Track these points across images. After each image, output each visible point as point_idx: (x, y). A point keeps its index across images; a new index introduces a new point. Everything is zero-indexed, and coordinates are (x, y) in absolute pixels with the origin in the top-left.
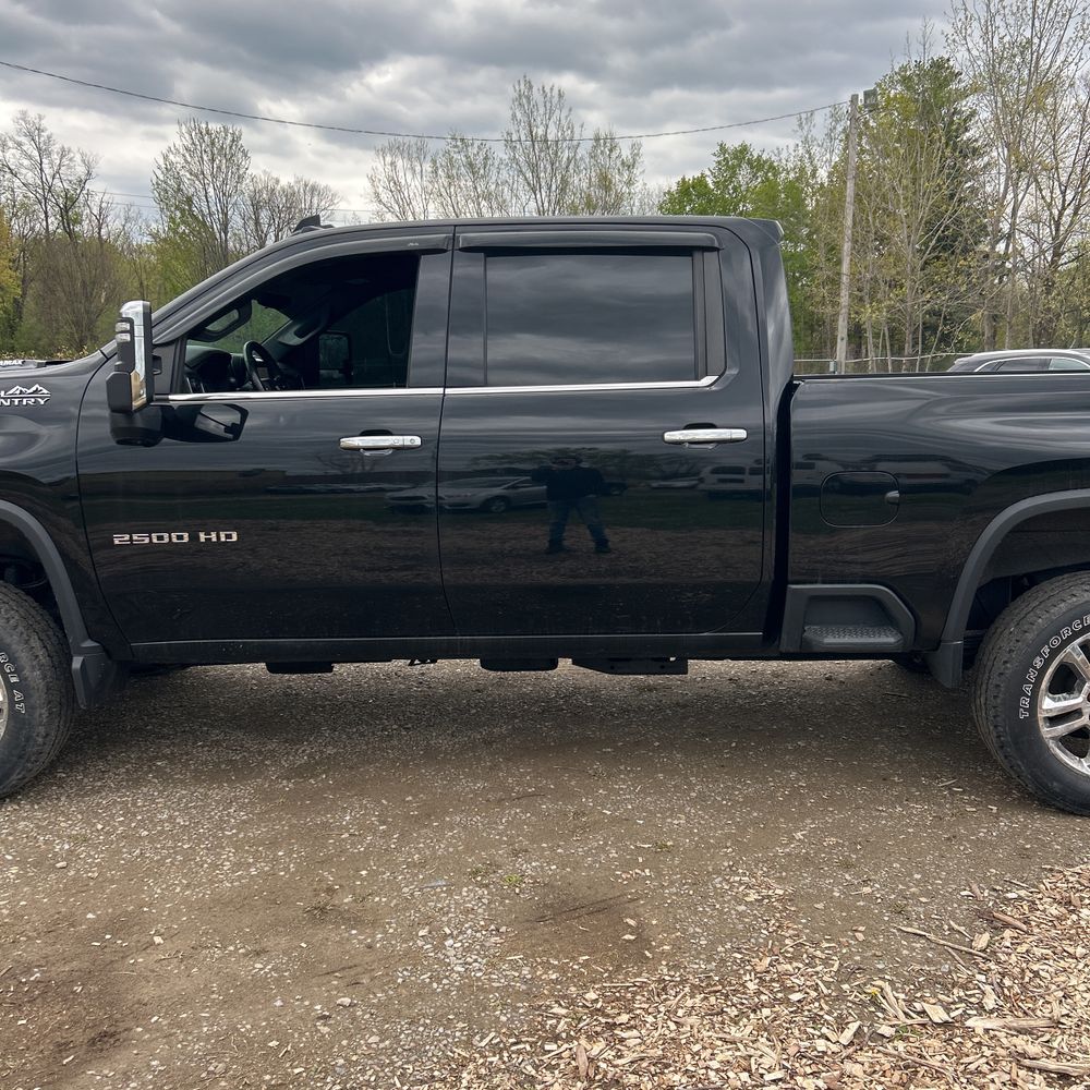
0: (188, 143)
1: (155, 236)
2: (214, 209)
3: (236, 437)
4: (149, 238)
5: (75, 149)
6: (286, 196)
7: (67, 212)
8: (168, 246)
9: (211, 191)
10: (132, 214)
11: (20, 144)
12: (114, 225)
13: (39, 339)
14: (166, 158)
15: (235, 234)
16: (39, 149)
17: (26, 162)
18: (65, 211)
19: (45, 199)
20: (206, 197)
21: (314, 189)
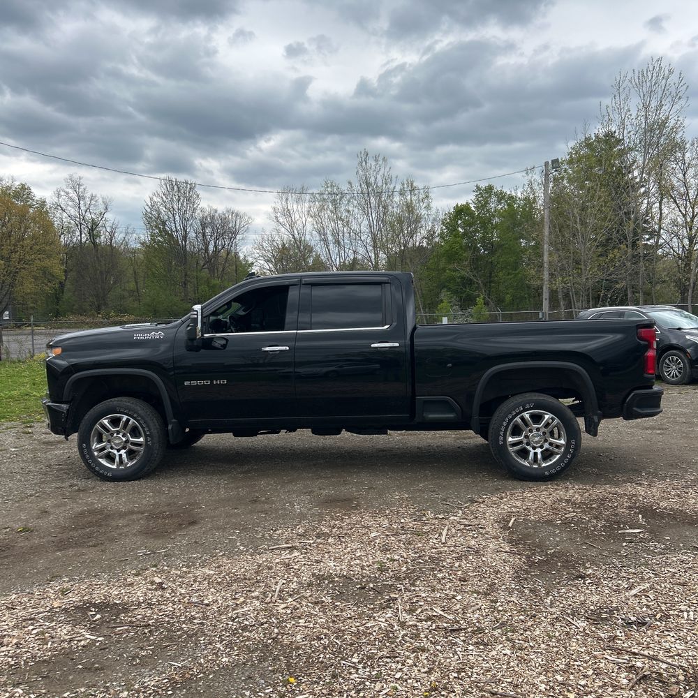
0: (164, 190)
1: (143, 244)
2: (179, 228)
3: (224, 349)
4: (140, 245)
5: (99, 195)
6: (221, 220)
7: (93, 231)
8: (151, 249)
9: (177, 217)
10: (129, 231)
11: (67, 193)
12: (119, 237)
13: (74, 305)
14: (151, 199)
15: (191, 242)
16: (78, 196)
17: (71, 203)
18: (91, 231)
19: (81, 224)
20: (174, 221)
21: (237, 215)
